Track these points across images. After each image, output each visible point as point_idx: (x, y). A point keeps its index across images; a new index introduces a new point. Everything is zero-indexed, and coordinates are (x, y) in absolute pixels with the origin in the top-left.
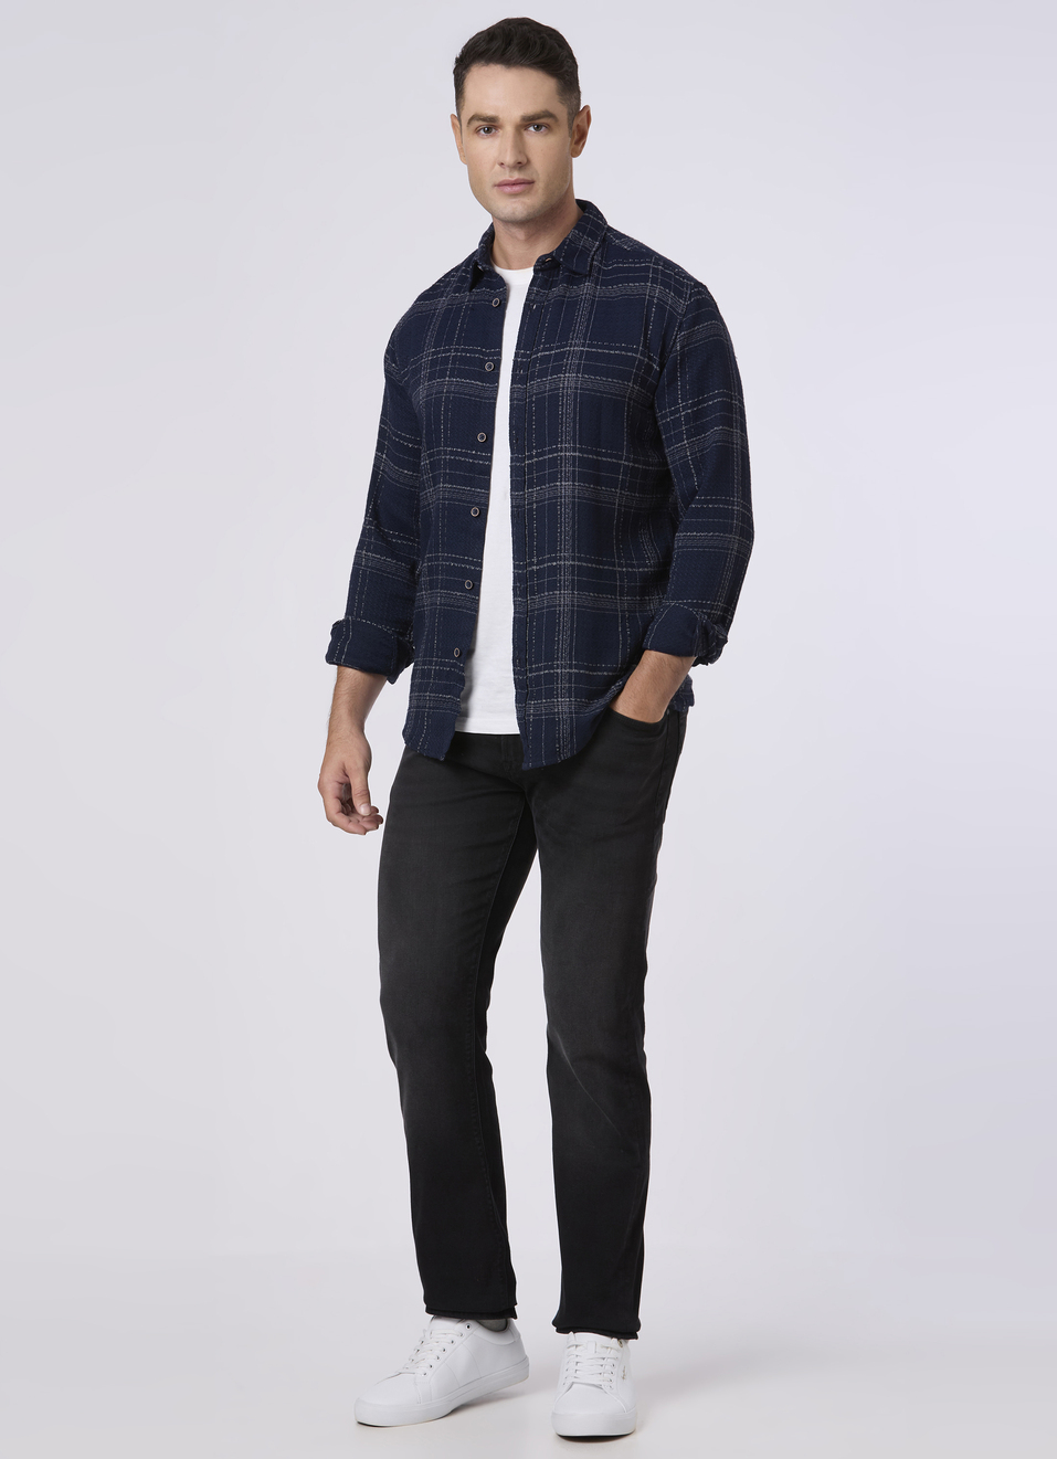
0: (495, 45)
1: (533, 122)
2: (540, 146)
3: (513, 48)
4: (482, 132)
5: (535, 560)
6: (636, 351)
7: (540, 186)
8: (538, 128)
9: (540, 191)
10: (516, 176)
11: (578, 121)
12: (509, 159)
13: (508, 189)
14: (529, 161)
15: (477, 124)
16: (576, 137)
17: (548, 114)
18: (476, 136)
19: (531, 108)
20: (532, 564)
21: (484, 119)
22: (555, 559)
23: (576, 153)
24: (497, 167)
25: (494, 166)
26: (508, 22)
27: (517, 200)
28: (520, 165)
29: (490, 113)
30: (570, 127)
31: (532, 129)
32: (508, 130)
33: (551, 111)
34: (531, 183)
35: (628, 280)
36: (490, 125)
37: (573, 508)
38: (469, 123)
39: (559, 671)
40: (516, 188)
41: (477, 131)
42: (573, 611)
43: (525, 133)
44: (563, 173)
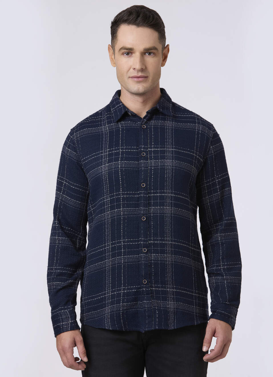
1: (148, 52)
2: (151, 62)
4: (125, 54)
5: (152, 238)
6: (193, 153)
7: (150, 79)
8: (150, 54)
9: (150, 81)
10: (140, 74)
11: (164, 51)
12: (138, 66)
13: (136, 79)
14: (146, 68)
15: (123, 51)
16: (164, 58)
17: (155, 48)
18: (122, 56)
19: (147, 44)
21: (127, 49)
22: (163, 240)
23: (163, 65)
24: (132, 70)
25: (130, 69)
27: (140, 84)
28: (142, 70)
29: (129, 46)
31: (147, 54)
32: (137, 55)
33: (156, 46)
34: (146, 77)
35: (186, 122)
36: (129, 52)
38: (120, 50)
39: (168, 290)
40: (140, 79)
41: (123, 54)
42: (172, 264)
43: (145, 56)
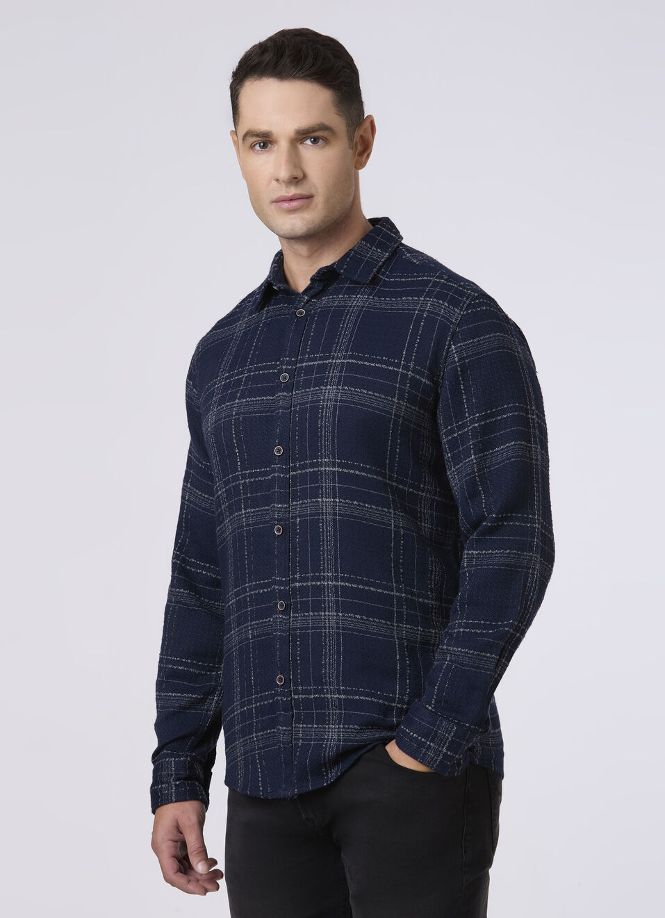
0: (267, 57)
1: (311, 135)
2: (317, 160)
3: (286, 60)
4: (257, 147)
5: (298, 576)
6: (398, 366)
7: (319, 201)
8: (315, 141)
9: (320, 206)
10: (293, 191)
11: (360, 132)
12: (284, 174)
13: (286, 205)
14: (305, 176)
15: (251, 140)
16: (360, 148)
17: (323, 127)
18: (251, 152)
19: (303, 120)
20: (294, 580)
21: (257, 135)
22: (318, 579)
23: (360, 164)
24: (274, 182)
25: (270, 182)
26: (283, 34)
27: (293, 216)
28: (295, 180)
29: (263, 127)
30: (351, 139)
31: (308, 142)
32: (283, 145)
33: (327, 123)
34: (310, 197)
35: (401, 294)
36: (265, 141)
37: (335, 525)
38: (244, 139)
39: (329, 696)
40: (294, 204)
41: (252, 147)
42: (338, 634)
43: (301, 147)
44: (347, 185)
